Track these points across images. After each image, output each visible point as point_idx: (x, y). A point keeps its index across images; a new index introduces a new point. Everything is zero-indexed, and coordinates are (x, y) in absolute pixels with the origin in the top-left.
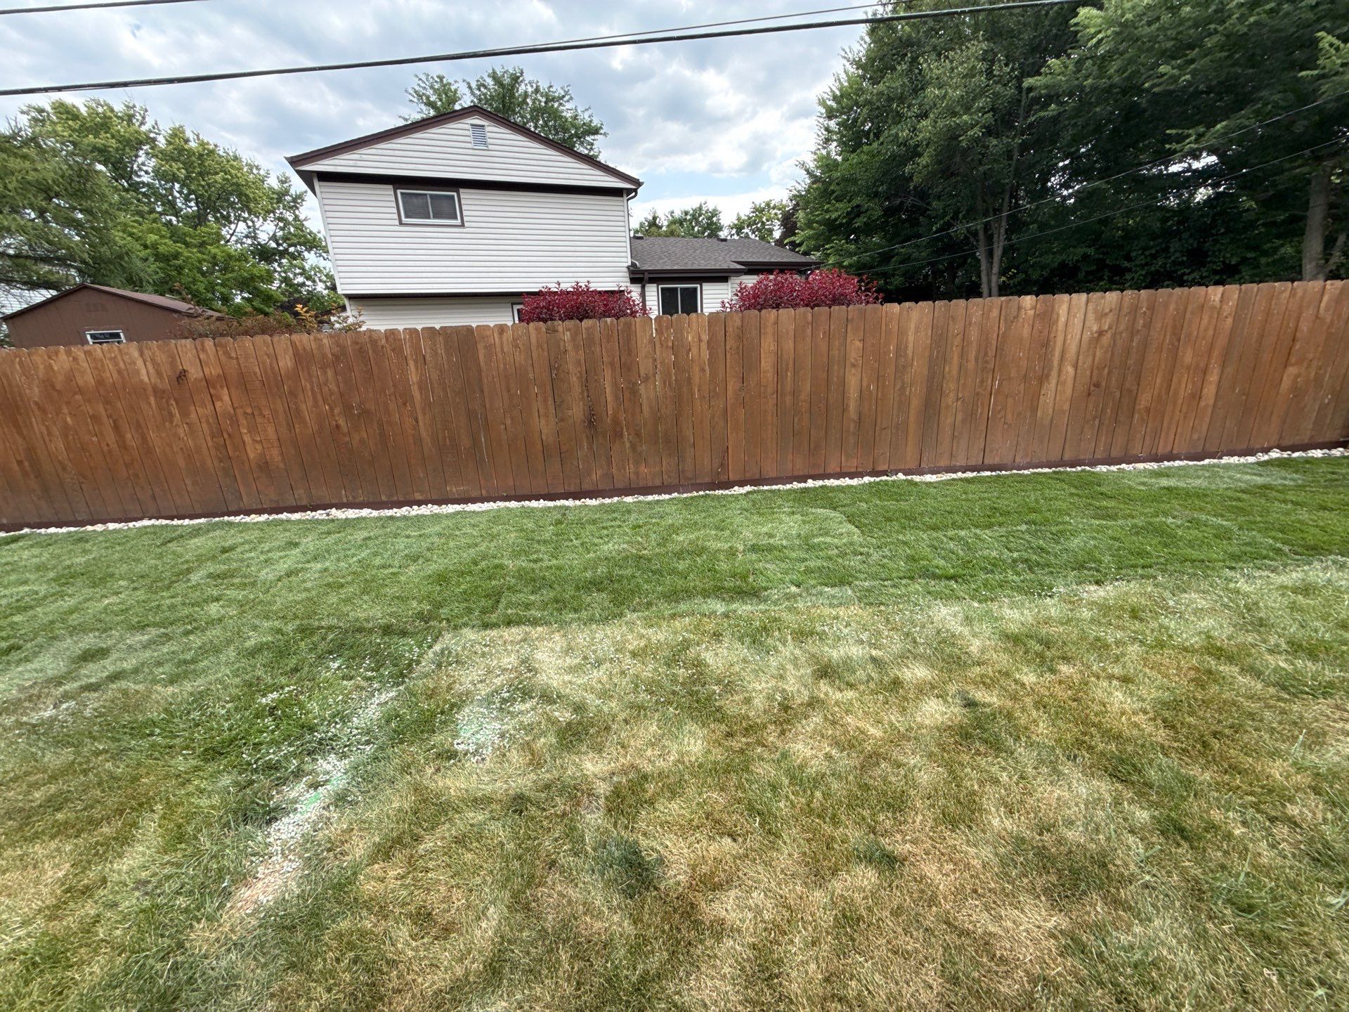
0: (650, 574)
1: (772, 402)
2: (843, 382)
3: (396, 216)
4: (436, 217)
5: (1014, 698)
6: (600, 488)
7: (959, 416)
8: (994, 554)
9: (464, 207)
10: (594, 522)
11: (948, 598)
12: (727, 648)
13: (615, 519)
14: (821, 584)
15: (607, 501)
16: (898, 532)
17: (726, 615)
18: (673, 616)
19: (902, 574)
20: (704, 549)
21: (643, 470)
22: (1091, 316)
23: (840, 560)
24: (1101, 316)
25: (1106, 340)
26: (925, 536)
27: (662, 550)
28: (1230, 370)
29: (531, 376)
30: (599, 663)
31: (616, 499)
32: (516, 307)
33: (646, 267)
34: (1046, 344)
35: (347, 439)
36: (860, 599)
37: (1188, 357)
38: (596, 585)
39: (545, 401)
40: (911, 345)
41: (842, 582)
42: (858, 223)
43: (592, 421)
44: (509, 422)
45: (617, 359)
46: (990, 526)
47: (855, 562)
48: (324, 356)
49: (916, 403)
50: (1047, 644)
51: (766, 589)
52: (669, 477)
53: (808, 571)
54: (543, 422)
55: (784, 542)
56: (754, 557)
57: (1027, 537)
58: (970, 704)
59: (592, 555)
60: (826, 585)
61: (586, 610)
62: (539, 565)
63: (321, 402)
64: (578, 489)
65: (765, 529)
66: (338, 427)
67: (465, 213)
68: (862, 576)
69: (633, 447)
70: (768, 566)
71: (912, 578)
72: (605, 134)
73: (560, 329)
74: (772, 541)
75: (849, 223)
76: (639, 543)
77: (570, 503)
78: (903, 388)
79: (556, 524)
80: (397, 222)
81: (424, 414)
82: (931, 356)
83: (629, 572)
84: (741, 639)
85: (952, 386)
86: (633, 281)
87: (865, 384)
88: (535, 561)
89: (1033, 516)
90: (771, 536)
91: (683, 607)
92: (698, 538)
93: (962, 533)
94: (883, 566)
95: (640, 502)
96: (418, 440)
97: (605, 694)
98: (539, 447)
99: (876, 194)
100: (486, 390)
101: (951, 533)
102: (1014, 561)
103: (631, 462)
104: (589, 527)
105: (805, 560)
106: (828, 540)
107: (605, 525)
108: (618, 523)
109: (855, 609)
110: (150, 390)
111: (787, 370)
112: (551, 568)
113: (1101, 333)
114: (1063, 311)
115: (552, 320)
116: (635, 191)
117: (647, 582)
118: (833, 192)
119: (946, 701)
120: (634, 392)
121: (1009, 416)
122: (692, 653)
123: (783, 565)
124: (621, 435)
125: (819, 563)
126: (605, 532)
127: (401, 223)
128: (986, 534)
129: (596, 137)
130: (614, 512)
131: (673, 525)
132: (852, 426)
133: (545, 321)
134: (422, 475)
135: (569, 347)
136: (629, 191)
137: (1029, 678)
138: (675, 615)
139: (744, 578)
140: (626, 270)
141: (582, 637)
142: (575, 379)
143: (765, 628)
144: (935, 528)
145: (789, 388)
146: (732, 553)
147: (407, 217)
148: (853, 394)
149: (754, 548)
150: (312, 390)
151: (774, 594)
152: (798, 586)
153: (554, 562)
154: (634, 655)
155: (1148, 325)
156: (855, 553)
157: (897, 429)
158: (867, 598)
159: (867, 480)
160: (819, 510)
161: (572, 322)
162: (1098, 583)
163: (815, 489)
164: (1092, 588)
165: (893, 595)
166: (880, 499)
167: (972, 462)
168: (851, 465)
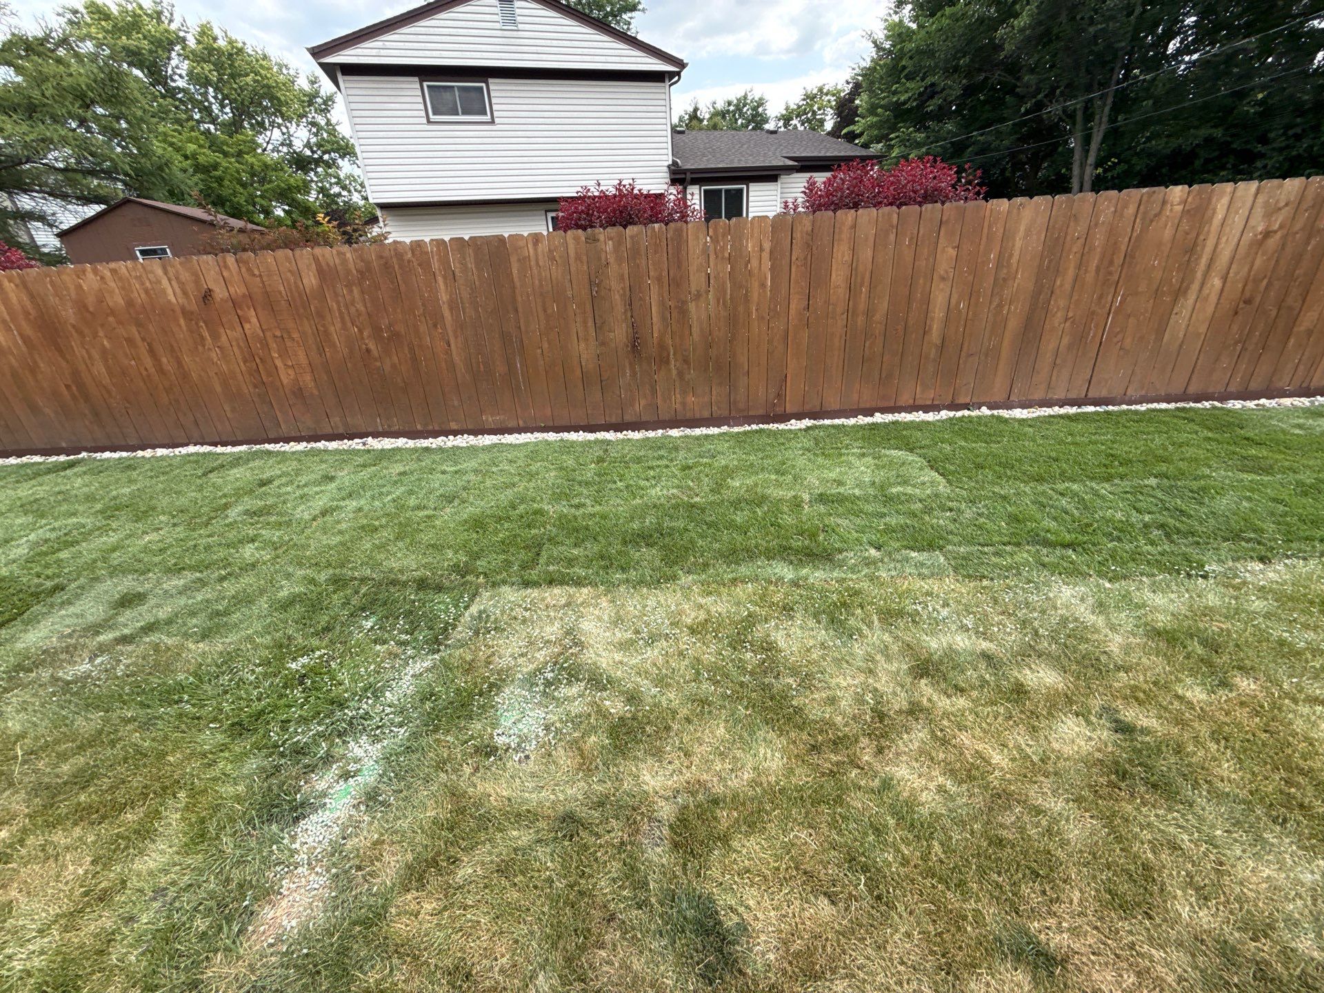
0: (705, 527)
1: (841, 322)
2: (928, 299)
3: (423, 113)
4: (465, 113)
6: (643, 419)
7: (1065, 341)
8: (1119, 515)
9: (494, 101)
10: (638, 460)
11: (1068, 572)
12: (800, 626)
13: (662, 457)
14: (907, 548)
15: (651, 434)
16: (993, 483)
17: (795, 583)
18: (734, 581)
19: (1006, 539)
20: (762, 500)
21: (691, 399)
22: (1258, 212)
23: (927, 518)
25: (1272, 243)
26: (1027, 489)
27: (716, 497)
29: (569, 293)
30: (652, 639)
31: (660, 432)
32: (550, 215)
33: (688, 166)
34: (1191, 249)
35: (378, 364)
36: (956, 570)
38: (645, 538)
39: (585, 322)
40: (1017, 253)
41: (931, 547)
43: (635, 345)
44: (546, 345)
45: (665, 273)
46: (1109, 479)
47: (942, 520)
48: (348, 272)
49: (1013, 324)
50: (1214, 646)
51: (840, 551)
52: (719, 408)
53: (889, 530)
54: (582, 345)
55: (857, 492)
56: (822, 508)
57: (1159, 494)
58: (1123, 728)
59: (638, 501)
60: (912, 549)
61: (635, 569)
62: (582, 511)
63: (349, 324)
64: (619, 420)
65: (833, 475)
66: (368, 351)
67: (495, 107)
68: (956, 539)
69: (681, 374)
70: (839, 521)
71: (1018, 544)
72: (643, 10)
73: (602, 238)
74: (841, 490)
76: (690, 489)
77: (611, 436)
78: (1000, 306)
79: (598, 462)
80: (424, 121)
81: (456, 338)
82: (1041, 266)
83: (680, 524)
84: (816, 616)
85: (1062, 303)
86: (673, 182)
87: (953, 301)
88: (577, 507)
89: (1163, 467)
90: (840, 483)
91: (744, 570)
92: (756, 485)
93: (1075, 487)
94: (980, 527)
95: (687, 436)
96: (452, 366)
98: (578, 373)
99: (956, 69)
100: (520, 310)
101: (1061, 487)
102: (1146, 526)
103: (677, 391)
104: (634, 467)
105: (883, 515)
106: (909, 490)
107: (650, 464)
108: (665, 462)
109: (949, 583)
110: (178, 310)
111: (862, 285)
112: (594, 515)
113: (1268, 234)
115: (592, 227)
116: (678, 74)
117: (702, 537)
118: (904, 67)
119: (1089, 721)
120: (683, 312)
121: (1128, 341)
122: (759, 631)
123: (858, 521)
124: (668, 362)
125: (902, 520)
126: (652, 473)
127: (429, 122)
128: (1104, 489)
129: (633, 14)
130: (659, 448)
131: (727, 467)
132: (933, 351)
133: (584, 229)
134: (456, 403)
135: (611, 259)
136: (671, 75)
137: (1196, 693)
138: (735, 579)
139: (813, 536)
140: (666, 169)
141: (632, 604)
142: (617, 297)
144: (1040, 479)
145: (862, 306)
146: (797, 504)
147: (434, 114)
148: (938, 313)
149: (822, 498)
150: (339, 310)
151: (851, 557)
152: (878, 548)
153: (598, 508)
154: (692, 631)
156: (943, 508)
157: (987, 355)
158: (965, 568)
159: (944, 414)
160: (894, 453)
161: (615, 229)
162: (1262, 559)
163: (885, 425)
164: (1258, 566)
165: (995, 565)
166: (966, 439)
167: (1073, 395)
168: (927, 397)
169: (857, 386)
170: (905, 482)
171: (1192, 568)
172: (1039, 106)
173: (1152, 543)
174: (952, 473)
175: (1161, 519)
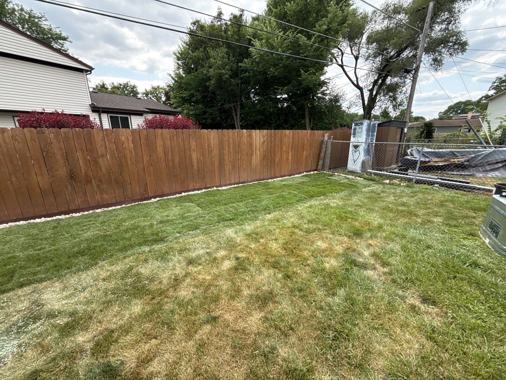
0: (112, 242)
1: (164, 164)
2: (191, 156)
5: (249, 253)
6: (81, 207)
7: (230, 167)
8: (243, 210)
10: (78, 224)
11: (230, 226)
12: (151, 264)
13: (91, 221)
14: (188, 231)
15: (86, 213)
16: (214, 207)
17: (150, 251)
19: (216, 222)
20: (138, 226)
21: (105, 196)
22: (261, 137)
23: (195, 221)
24: (263, 137)
25: (266, 143)
26: (223, 208)
27: (118, 230)
28: (293, 152)
29: (28, 155)
30: (84, 289)
31: (91, 211)
33: (100, 106)
34: (251, 144)
36: (202, 233)
37: (284, 149)
38: (81, 253)
39: (40, 167)
40: (212, 144)
41: (196, 228)
42: (193, 99)
43: (72, 176)
44: (14, 179)
45: (84, 147)
46: (242, 201)
47: (200, 220)
49: (216, 163)
50: (257, 234)
51: (166, 237)
52: (120, 198)
53: (183, 227)
54: (40, 178)
55: (174, 218)
56: (161, 225)
57: (252, 203)
58: (237, 259)
59: (77, 240)
60: (190, 231)
61: (75, 266)
62: (42, 251)
64: (67, 210)
65: (166, 214)
68: (203, 225)
69: (98, 186)
70: (167, 228)
71: (219, 222)
73: (47, 132)
74: (168, 218)
75: (190, 99)
76: (104, 229)
77: (63, 217)
78: (212, 158)
79: (54, 229)
82: (219, 147)
83: (100, 243)
84: (157, 260)
85: (227, 157)
86: (93, 111)
87: (199, 157)
88: (40, 250)
89: (253, 197)
90: (168, 216)
91: (129, 252)
92: (135, 222)
93: (234, 205)
94: (210, 220)
95: (105, 211)
97: (89, 302)
98: (38, 190)
99: (198, 91)
101: (230, 205)
102: (249, 211)
103: (98, 193)
104: (75, 227)
105: (182, 223)
106: (191, 214)
107: (85, 224)
108: (92, 222)
109: (201, 237)
111: (169, 152)
112: (51, 251)
113: (264, 142)
114: (254, 134)
115: (40, 127)
116: (90, 71)
117: (110, 246)
119: (230, 260)
120: (96, 162)
121: (244, 166)
122: (134, 271)
123: (173, 227)
124: (91, 182)
125: (187, 223)
126: (85, 228)
128: (241, 204)
130: (90, 217)
131: (122, 219)
132: (196, 172)
133: (35, 128)
135: (54, 141)
136: (87, 71)
137: (253, 246)
138: (125, 257)
139: (157, 235)
140: (89, 106)
141: (73, 280)
142: (59, 156)
143: (167, 252)
144: (226, 204)
145: (170, 159)
146: (151, 226)
148: (195, 161)
149: (161, 222)
151: (170, 238)
152: (179, 233)
153: (53, 247)
154: (104, 280)
155: (275, 140)
156: (200, 217)
157: (212, 172)
158: (205, 232)
159: (204, 190)
160: (187, 204)
161: (54, 129)
162: (269, 213)
163: (185, 196)
164: (268, 215)
165: (213, 229)
166: (208, 197)
167: (236, 182)
168: (198, 186)
169: (174, 185)
170: (190, 212)
171: (256, 218)
172: (222, 105)
173: (250, 215)
174: (203, 207)
175: (251, 209)
